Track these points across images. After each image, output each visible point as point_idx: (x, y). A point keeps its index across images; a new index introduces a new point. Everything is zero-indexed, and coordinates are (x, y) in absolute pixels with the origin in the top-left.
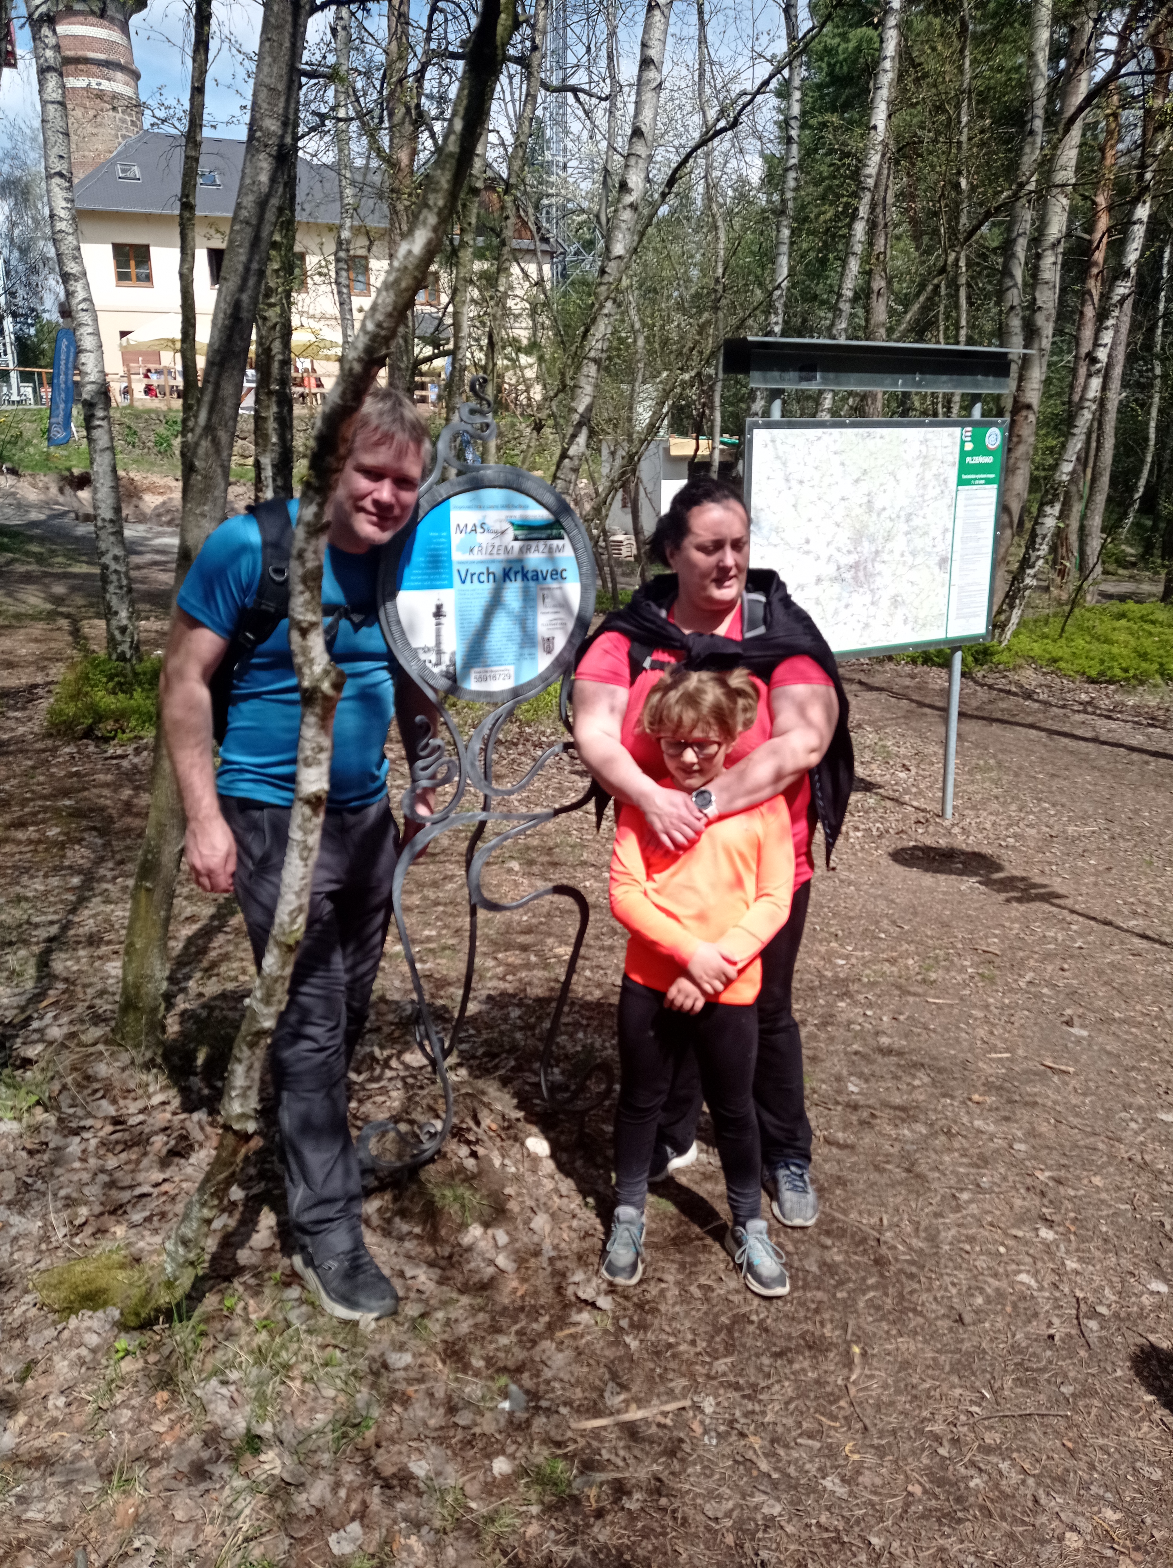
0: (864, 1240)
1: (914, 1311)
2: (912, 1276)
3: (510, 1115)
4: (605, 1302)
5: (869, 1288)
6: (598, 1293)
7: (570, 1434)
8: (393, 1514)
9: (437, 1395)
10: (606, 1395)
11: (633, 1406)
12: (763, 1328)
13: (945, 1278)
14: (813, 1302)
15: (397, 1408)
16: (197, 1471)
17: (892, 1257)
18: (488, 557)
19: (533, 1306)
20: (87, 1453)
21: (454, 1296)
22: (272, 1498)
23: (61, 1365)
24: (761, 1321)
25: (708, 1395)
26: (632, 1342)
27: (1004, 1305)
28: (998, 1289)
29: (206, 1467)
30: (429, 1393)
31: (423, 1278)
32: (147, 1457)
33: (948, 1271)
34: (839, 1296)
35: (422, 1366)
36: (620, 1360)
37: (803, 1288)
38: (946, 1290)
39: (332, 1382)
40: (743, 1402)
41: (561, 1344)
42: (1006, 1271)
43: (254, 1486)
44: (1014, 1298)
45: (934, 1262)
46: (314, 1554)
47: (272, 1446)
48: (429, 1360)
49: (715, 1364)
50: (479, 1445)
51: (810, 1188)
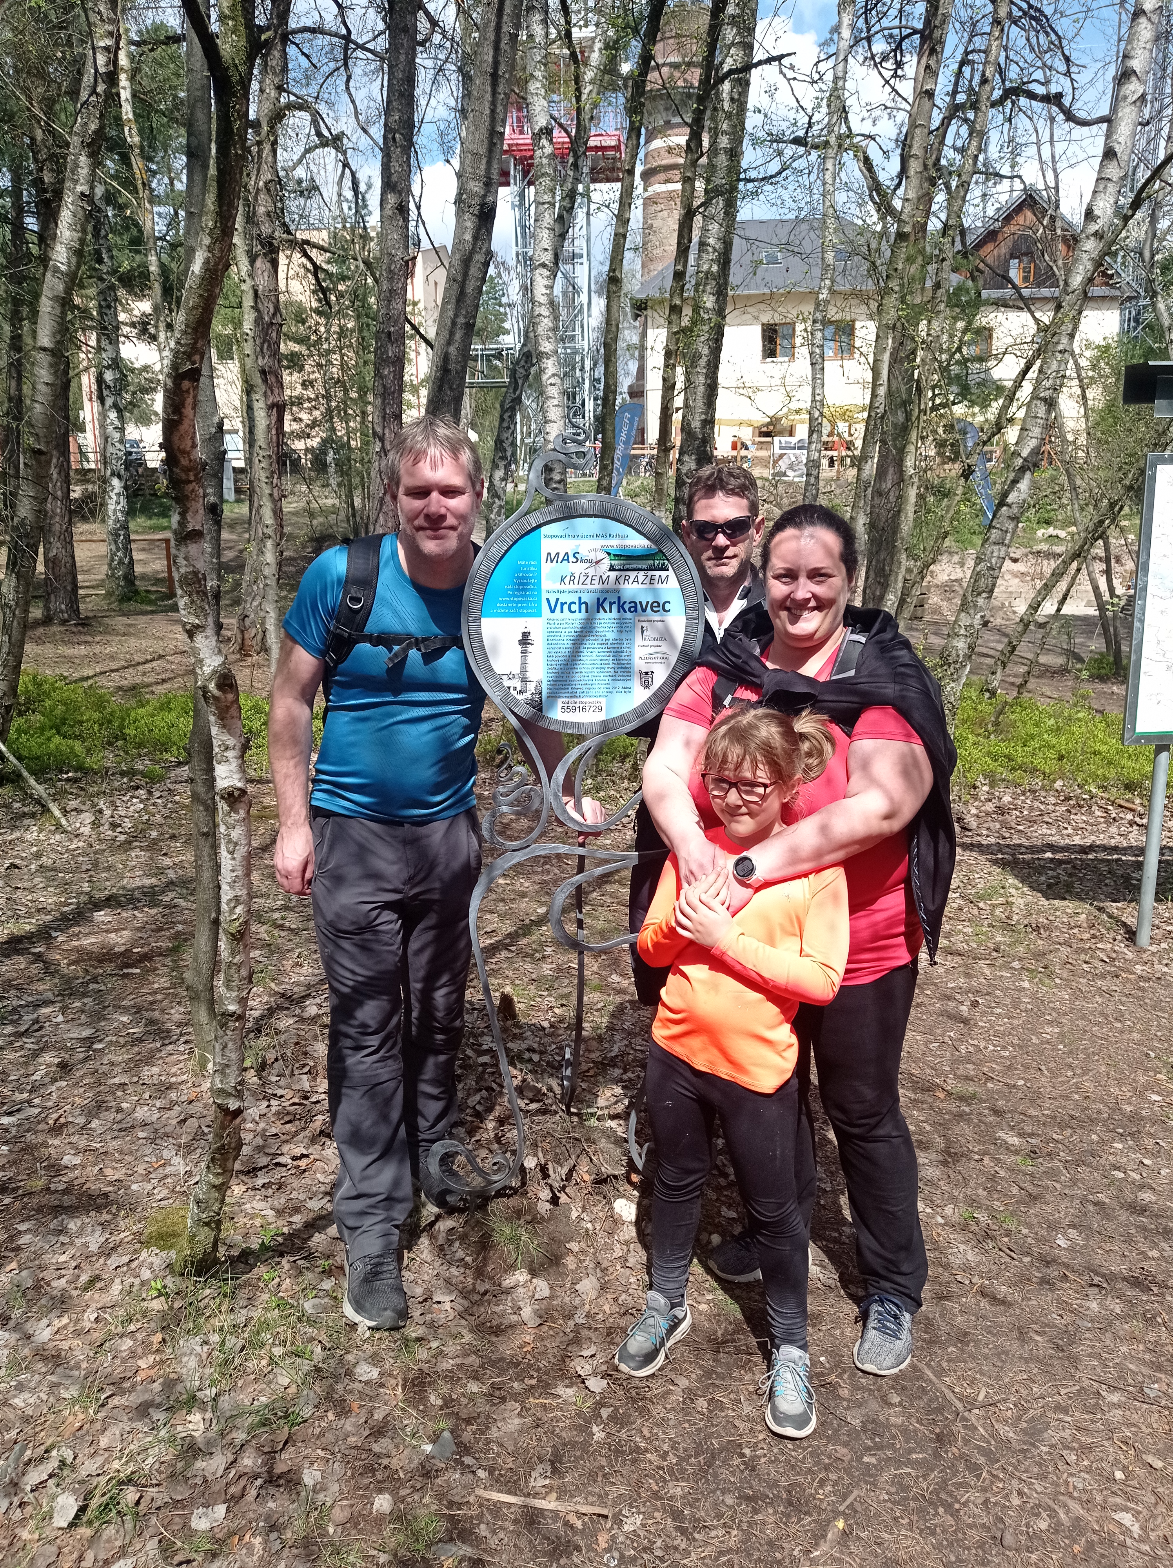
0: (940, 1410)
1: (948, 1507)
2: (975, 1469)
3: (607, 1169)
4: (597, 1384)
5: (910, 1463)
6: (594, 1374)
7: (472, 1499)
8: (261, 1510)
9: (376, 1417)
10: (534, 1474)
11: (554, 1495)
12: (751, 1466)
13: (1015, 1482)
14: (830, 1457)
15: (331, 1416)
16: (143, 1410)
17: (963, 1438)
18: (581, 586)
19: (530, 1366)
20: (84, 1365)
21: (464, 1332)
22: (180, 1456)
23: (116, 1287)
24: (754, 1458)
25: (639, 1513)
26: (598, 1433)
27: (1075, 1541)
28: (1078, 1519)
29: (151, 1410)
30: (371, 1413)
31: (448, 1306)
32: (119, 1385)
33: (1024, 1476)
34: (866, 1459)
35: (382, 1385)
36: (573, 1446)
37: (829, 1439)
38: (1007, 1497)
39: (293, 1372)
40: (674, 1534)
41: (528, 1410)
42: (1105, 1501)
43: (172, 1440)
44: (1095, 1538)
45: (1014, 1461)
46: (177, 1519)
47: (205, 1410)
48: (393, 1382)
49: (671, 1484)
50: (379, 1476)
51: (905, 1335)
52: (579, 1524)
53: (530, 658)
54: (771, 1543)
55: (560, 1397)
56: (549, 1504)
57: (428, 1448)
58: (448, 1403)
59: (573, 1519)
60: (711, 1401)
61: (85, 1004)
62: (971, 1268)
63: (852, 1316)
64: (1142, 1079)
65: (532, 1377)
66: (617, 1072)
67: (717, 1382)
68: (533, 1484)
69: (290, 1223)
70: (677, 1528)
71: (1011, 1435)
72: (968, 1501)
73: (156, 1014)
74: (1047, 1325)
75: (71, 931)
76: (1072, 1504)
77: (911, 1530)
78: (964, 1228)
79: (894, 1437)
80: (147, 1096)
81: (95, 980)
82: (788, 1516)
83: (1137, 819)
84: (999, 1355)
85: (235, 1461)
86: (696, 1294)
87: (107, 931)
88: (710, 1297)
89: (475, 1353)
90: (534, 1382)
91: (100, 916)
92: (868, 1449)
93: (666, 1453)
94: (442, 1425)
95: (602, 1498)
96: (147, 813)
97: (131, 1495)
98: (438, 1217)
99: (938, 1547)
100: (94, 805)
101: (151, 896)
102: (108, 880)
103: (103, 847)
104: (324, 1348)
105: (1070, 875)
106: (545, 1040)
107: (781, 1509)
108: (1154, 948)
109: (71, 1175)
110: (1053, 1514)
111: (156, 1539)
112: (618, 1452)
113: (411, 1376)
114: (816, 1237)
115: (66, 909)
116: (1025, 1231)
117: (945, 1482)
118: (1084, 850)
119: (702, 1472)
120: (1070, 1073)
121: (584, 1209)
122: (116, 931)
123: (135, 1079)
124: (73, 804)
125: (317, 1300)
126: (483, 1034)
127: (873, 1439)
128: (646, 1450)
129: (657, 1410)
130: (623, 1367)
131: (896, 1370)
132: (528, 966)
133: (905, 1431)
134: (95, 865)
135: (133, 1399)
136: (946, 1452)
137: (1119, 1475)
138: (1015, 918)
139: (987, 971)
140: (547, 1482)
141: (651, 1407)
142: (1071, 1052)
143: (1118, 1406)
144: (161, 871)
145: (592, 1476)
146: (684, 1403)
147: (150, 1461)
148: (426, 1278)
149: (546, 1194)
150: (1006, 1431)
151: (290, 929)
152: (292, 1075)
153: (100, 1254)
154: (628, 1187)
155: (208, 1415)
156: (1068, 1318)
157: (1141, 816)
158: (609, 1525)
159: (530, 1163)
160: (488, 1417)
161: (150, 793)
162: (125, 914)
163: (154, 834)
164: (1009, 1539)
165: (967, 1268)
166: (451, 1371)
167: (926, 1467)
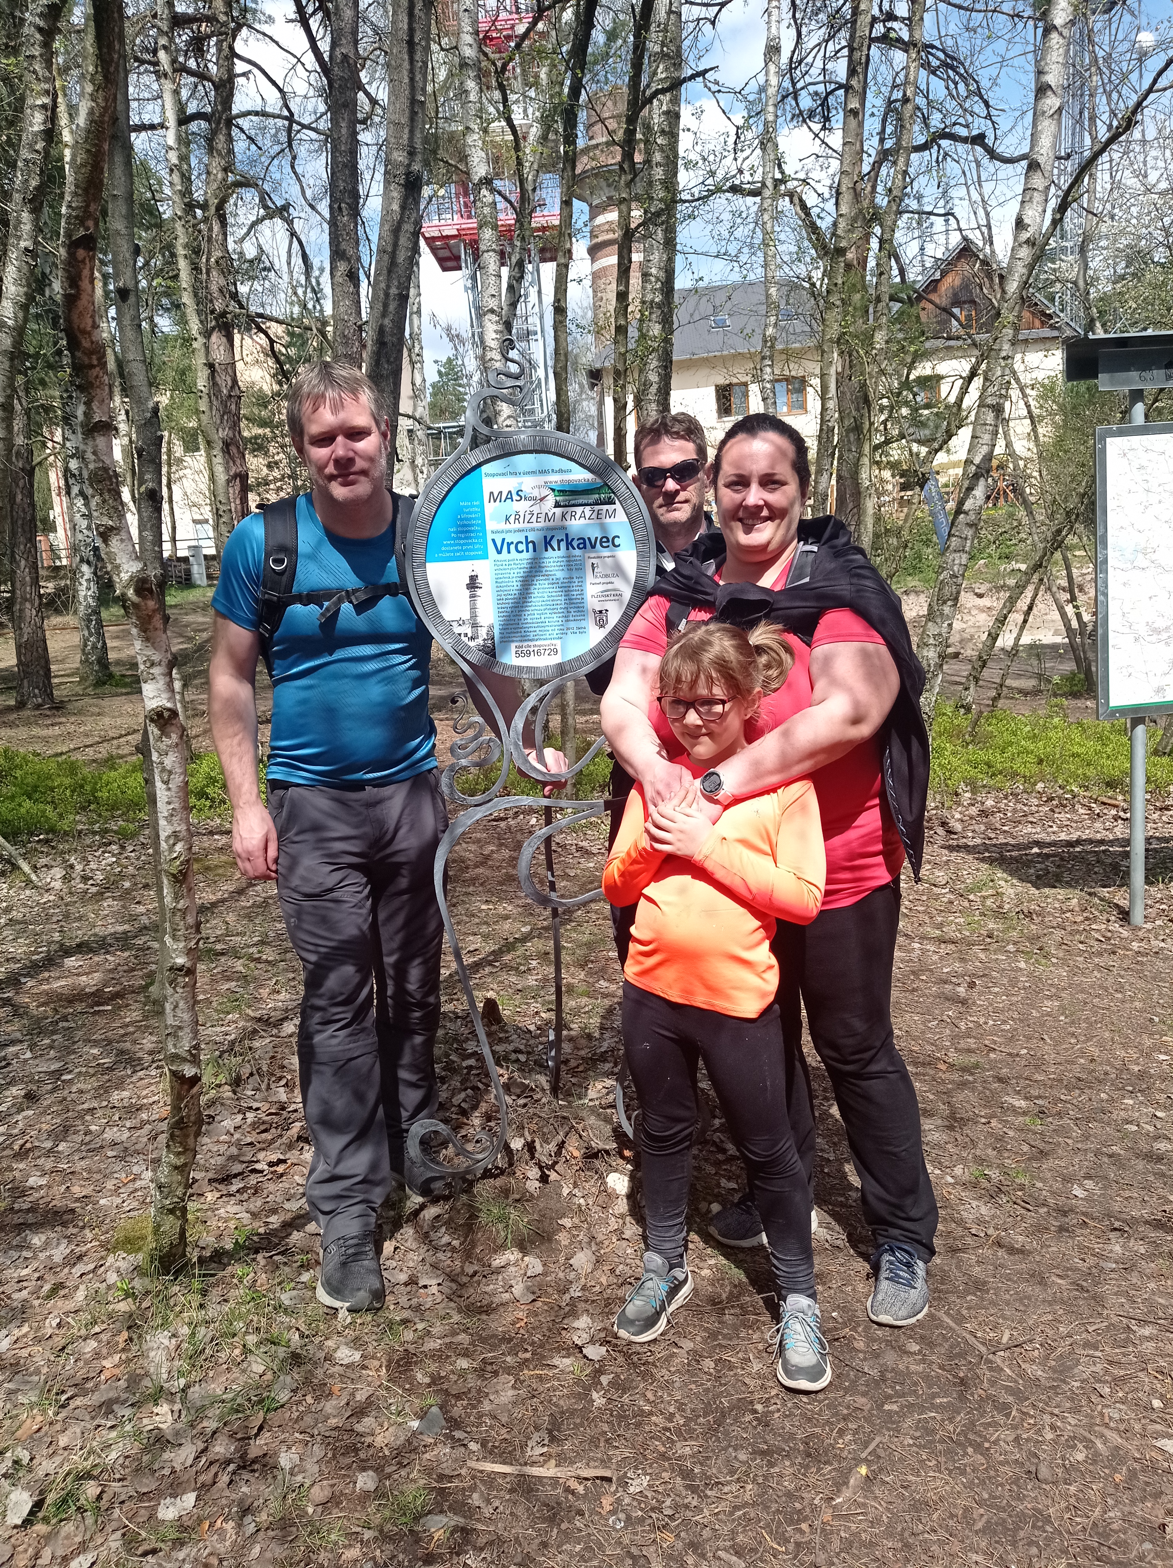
0: (962, 1355)
3: (598, 1144)
4: (595, 1352)
5: (934, 1407)
6: (592, 1341)
7: (463, 1472)
8: (234, 1496)
9: (358, 1398)
10: (530, 1444)
11: (553, 1462)
12: (764, 1421)
13: (1047, 1418)
14: (848, 1408)
15: (309, 1399)
16: (107, 1407)
17: (989, 1380)
18: (526, 525)
19: (523, 1340)
20: (45, 1370)
21: (453, 1313)
22: (146, 1450)
23: (81, 1294)
24: (767, 1414)
25: (646, 1474)
26: (598, 1399)
27: (1115, 1470)
28: (1117, 1448)
29: (115, 1407)
30: (353, 1395)
31: (434, 1289)
32: (81, 1387)
33: (1056, 1411)
34: (886, 1407)
35: (364, 1367)
36: (572, 1414)
37: (846, 1391)
38: (1039, 1432)
39: (269, 1360)
40: (684, 1493)
41: (522, 1382)
42: (1144, 1429)
43: (137, 1433)
44: (1137, 1466)
45: (1044, 1397)
46: (143, 1511)
47: (173, 1402)
48: (376, 1363)
49: (678, 1445)
50: (362, 1455)
51: (920, 1284)
52: (581, 1489)
53: (479, 602)
54: (789, 1495)
55: (556, 1367)
56: (549, 1471)
57: (415, 1424)
58: (436, 1380)
59: (573, 1484)
60: (718, 1361)
61: (54, 1041)
62: (985, 1222)
63: (864, 1274)
64: (1148, 1042)
65: (526, 1350)
66: (607, 1066)
67: (723, 1342)
68: (529, 1453)
69: (267, 1223)
70: (687, 1487)
71: (1040, 1373)
72: (998, 1439)
73: (127, 1045)
74: (1068, 1269)
75: (41, 977)
76: (1108, 1433)
77: (940, 1472)
78: (975, 1185)
79: (915, 1384)
80: (116, 1117)
81: (65, 1018)
82: (807, 1467)
83: (1121, 814)
84: (1021, 1300)
85: (204, 1450)
86: (697, 1261)
87: (78, 975)
88: (712, 1262)
89: (464, 1331)
90: (528, 1355)
91: (71, 962)
92: (888, 1397)
93: (672, 1415)
94: (429, 1402)
95: (605, 1462)
96: (119, 865)
97: (91, 1489)
98: (423, 1207)
99: (970, 1486)
100: (65, 861)
101: (123, 941)
102: (79, 928)
103: (75, 899)
104: (302, 1336)
105: (1059, 867)
106: (532, 1042)
107: (799, 1460)
108: (1149, 926)
109: (37, 1195)
110: (1089, 1444)
111: (119, 1534)
112: (622, 1417)
113: (396, 1358)
114: (821, 1201)
115: (35, 957)
116: (1039, 1185)
117: (973, 1423)
118: (1070, 844)
119: (711, 1431)
120: (1073, 1041)
121: (575, 1185)
122: (87, 974)
123: (105, 1103)
124: (43, 861)
125: (295, 1293)
126: (468, 1039)
127: (893, 1388)
128: (651, 1413)
129: (662, 1373)
130: (623, 1333)
131: (913, 1320)
132: (513, 979)
133: (927, 1378)
134: (66, 916)
135: (94, 1399)
136: (972, 1395)
137: (1157, 1403)
138: (1007, 906)
139: (982, 956)
140: (545, 1449)
141: (654, 1371)
142: (1073, 1022)
143: (1149, 1339)
144: (133, 918)
145: (594, 1442)
146: (689, 1364)
147: (113, 1455)
148: (411, 1264)
149: (534, 1173)
150: (1035, 1371)
151: (267, 961)
152: (268, 1088)
153: (64, 1265)
154: (621, 1161)
155: (177, 1407)
156: (1091, 1261)
157: (1124, 811)
158: (613, 1489)
159: (517, 1144)
160: (479, 1391)
161: (123, 848)
162: (96, 959)
163: (127, 884)
164: (1044, 1472)
165: (980, 1221)
166: (440, 1350)
167: (952, 1411)
